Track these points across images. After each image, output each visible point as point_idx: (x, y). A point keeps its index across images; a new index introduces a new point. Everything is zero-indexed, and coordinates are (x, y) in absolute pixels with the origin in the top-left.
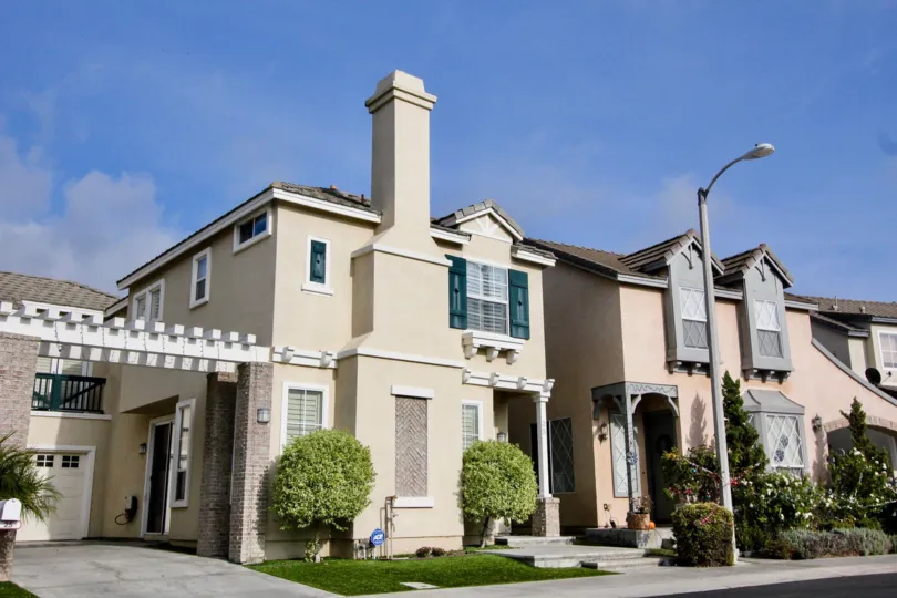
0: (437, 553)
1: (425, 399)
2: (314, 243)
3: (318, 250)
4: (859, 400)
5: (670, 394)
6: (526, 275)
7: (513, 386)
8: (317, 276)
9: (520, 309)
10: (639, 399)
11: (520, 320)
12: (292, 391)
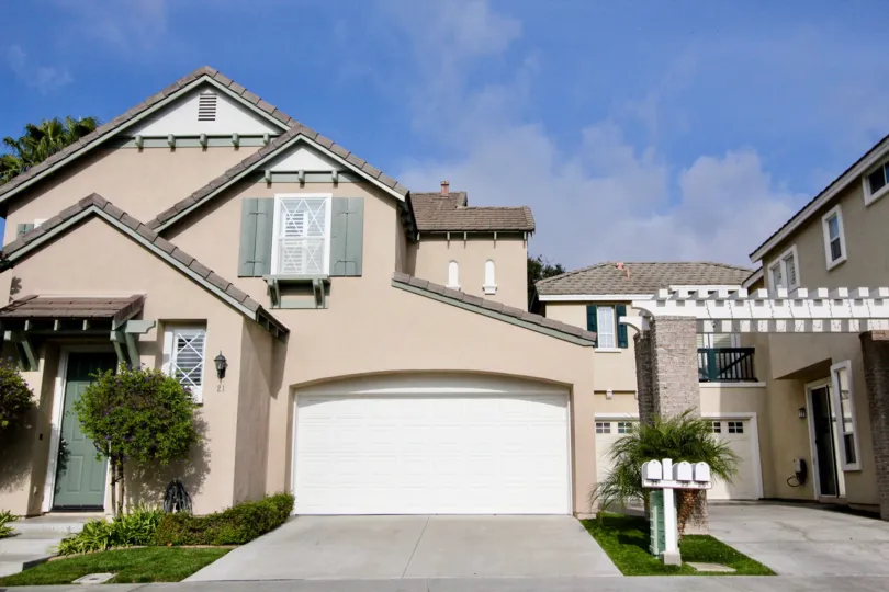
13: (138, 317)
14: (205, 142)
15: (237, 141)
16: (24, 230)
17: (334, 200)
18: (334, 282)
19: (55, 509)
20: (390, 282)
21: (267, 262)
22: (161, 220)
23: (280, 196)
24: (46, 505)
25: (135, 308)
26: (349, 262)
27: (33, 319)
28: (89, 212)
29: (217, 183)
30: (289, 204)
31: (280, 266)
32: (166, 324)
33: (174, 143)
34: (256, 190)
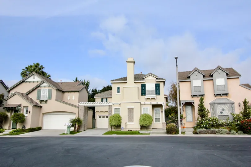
0: (131, 131)
1: (133, 108)
2: (118, 87)
3: (118, 88)
4: (246, 98)
5: (192, 102)
6: (159, 84)
7: (156, 104)
8: (118, 92)
9: (158, 90)
10: (184, 103)
11: (158, 92)
12: (115, 108)
13: (20, 106)
14: (34, 82)
15: (38, 82)
16: (12, 94)
17: (49, 90)
18: (48, 100)
19: (12, 129)
20: (55, 100)
21: (40, 98)
22: (27, 93)
23: (42, 89)
24: (11, 128)
25: (20, 105)
26: (50, 98)
27: (8, 107)
28: (15, 94)
29: (34, 88)
30: (43, 90)
31: (42, 99)
32: (24, 107)
33: (30, 82)
34: (39, 88)
